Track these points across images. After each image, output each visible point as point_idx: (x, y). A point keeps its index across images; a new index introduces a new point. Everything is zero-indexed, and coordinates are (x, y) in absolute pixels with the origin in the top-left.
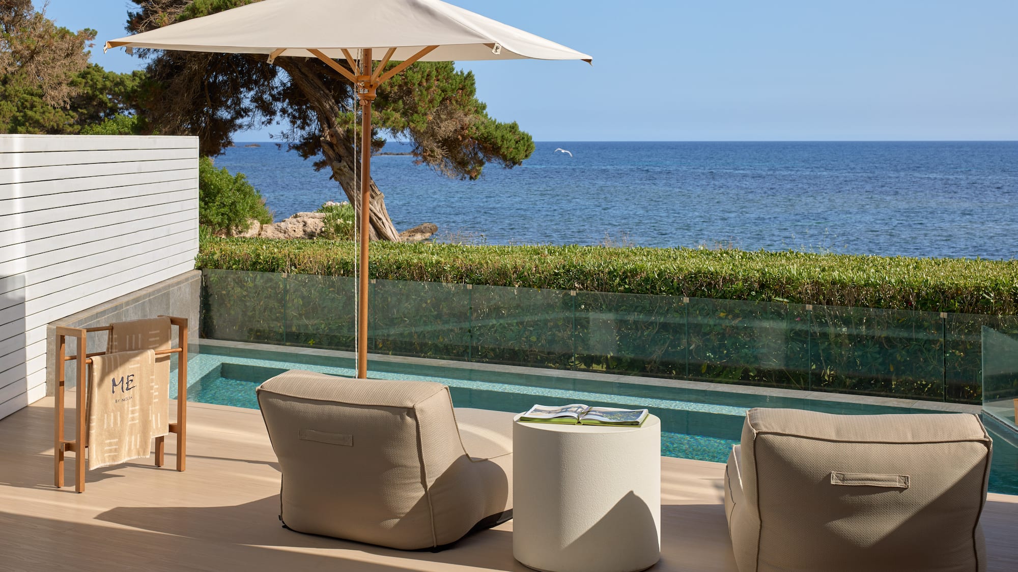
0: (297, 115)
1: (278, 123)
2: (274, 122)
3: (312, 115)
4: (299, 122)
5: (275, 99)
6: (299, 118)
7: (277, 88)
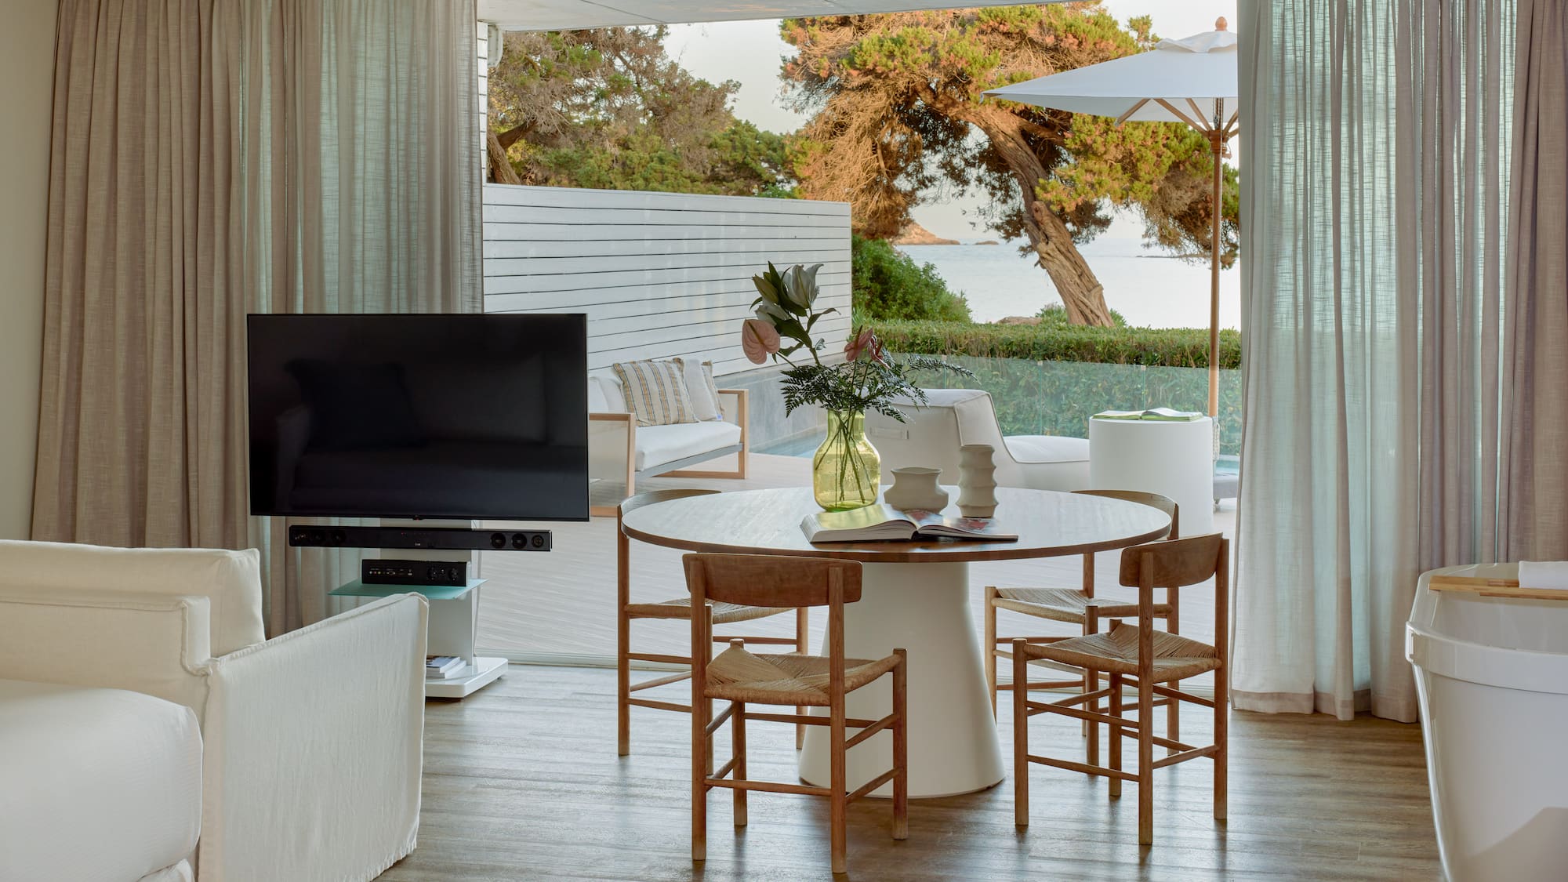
0: (997, 184)
1: (973, 196)
2: (967, 194)
3: (1014, 183)
4: (999, 194)
5: (968, 164)
6: (1000, 189)
7: (970, 150)
